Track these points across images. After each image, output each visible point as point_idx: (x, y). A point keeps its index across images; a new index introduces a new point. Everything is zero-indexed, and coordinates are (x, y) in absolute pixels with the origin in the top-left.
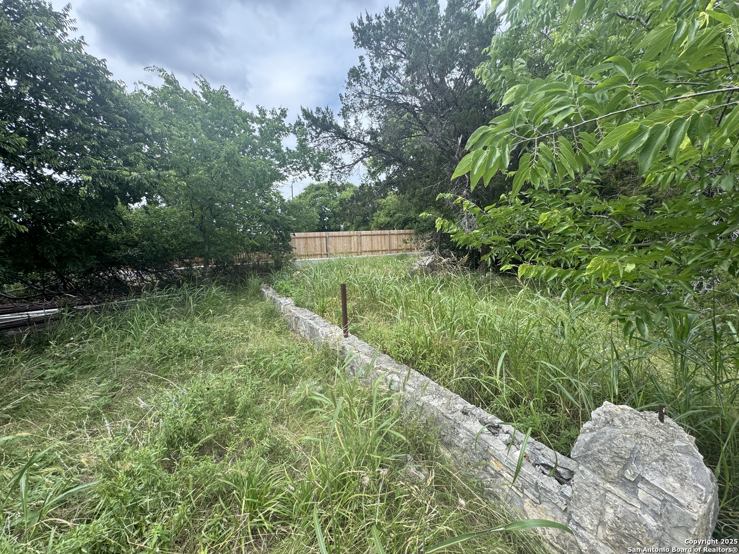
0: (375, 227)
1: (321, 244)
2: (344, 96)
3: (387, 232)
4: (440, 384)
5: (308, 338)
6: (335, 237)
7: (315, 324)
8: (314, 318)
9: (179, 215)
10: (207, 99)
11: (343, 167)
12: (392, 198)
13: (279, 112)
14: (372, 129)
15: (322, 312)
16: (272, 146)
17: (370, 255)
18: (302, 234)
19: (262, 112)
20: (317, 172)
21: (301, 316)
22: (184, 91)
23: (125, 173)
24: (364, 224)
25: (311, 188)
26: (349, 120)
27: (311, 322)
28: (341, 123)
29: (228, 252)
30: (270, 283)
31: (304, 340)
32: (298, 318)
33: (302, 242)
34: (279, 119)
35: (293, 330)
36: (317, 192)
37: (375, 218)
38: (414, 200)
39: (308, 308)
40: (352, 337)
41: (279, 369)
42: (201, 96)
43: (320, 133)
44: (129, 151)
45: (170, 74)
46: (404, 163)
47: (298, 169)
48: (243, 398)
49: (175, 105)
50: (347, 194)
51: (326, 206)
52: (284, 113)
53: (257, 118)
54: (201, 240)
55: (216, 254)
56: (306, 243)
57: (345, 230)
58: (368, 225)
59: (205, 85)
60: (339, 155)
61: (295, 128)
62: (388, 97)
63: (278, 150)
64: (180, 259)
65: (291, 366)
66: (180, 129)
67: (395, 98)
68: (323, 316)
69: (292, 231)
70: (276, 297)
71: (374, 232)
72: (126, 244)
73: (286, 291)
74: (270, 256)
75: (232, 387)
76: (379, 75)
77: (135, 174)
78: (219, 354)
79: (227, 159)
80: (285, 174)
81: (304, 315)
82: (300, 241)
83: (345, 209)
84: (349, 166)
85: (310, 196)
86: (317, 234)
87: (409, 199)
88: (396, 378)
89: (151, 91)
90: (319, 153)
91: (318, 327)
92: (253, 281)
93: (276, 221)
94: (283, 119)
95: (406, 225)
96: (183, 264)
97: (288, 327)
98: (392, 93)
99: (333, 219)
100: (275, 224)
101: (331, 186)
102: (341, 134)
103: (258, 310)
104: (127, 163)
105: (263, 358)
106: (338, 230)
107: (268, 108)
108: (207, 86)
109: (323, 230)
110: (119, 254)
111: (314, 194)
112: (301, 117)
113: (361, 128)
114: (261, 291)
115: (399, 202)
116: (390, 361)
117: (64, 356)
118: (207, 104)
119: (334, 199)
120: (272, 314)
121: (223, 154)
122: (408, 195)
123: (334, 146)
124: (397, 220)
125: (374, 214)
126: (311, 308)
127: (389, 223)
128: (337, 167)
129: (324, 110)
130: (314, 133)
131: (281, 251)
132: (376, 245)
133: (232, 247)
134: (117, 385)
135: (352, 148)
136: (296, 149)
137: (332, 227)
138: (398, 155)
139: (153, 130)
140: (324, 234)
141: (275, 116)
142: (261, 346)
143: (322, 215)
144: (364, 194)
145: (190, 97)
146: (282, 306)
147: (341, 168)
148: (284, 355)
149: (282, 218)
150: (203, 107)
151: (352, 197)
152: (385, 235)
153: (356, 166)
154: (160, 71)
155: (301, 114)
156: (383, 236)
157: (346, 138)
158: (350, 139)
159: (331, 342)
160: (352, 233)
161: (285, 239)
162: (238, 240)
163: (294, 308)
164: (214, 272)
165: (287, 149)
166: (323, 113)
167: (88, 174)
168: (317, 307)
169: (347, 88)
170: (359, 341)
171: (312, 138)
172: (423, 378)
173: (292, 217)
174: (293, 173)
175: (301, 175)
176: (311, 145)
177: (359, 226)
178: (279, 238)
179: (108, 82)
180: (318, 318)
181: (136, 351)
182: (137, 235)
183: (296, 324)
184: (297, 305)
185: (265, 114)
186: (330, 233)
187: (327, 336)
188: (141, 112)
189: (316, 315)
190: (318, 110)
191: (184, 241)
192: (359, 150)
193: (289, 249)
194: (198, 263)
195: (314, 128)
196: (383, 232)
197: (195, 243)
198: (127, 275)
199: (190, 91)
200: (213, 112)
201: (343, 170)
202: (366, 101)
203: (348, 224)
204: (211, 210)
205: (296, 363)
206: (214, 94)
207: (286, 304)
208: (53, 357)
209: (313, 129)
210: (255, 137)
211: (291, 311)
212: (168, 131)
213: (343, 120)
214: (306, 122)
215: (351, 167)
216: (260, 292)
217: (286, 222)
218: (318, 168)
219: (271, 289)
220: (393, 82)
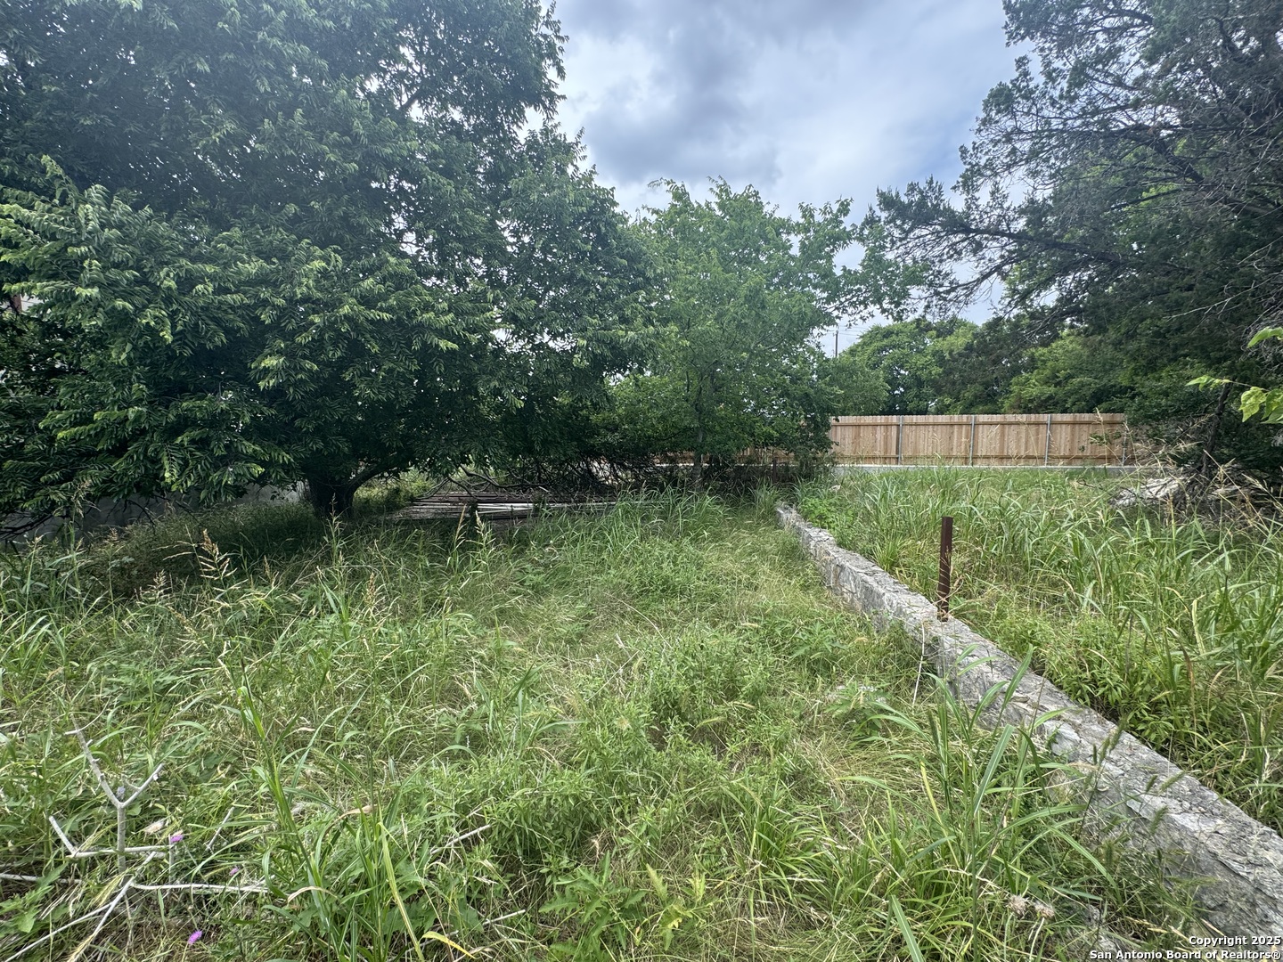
0: (1012, 407)
1: (886, 438)
2: (970, 148)
3: (1046, 417)
4: (1203, 783)
5: (858, 606)
6: (916, 425)
7: (875, 585)
8: (874, 573)
9: (671, 387)
10: (723, 211)
11: (953, 290)
12: (1069, 342)
13: (835, 208)
14: (1032, 201)
15: (891, 565)
16: (817, 268)
17: (996, 465)
18: (851, 419)
19: (807, 212)
20: (898, 304)
21: (848, 564)
22: (696, 205)
23: (621, 333)
24: (988, 400)
25: (877, 334)
26: (977, 195)
27: (870, 579)
28: (957, 202)
29: (731, 445)
30: (792, 501)
31: (851, 609)
32: (842, 568)
33: (850, 432)
34: (836, 221)
35: (829, 587)
36: (885, 342)
37: (1014, 388)
38: (1132, 346)
39: (862, 553)
40: (957, 624)
41: (807, 648)
42: (716, 208)
43: (911, 230)
44: (626, 302)
45: (679, 185)
46: (1112, 263)
47: (861, 303)
48: (753, 677)
49: (684, 230)
50: (958, 341)
51: (902, 367)
52: (844, 209)
53: (798, 224)
54: (696, 424)
55: (713, 447)
56: (857, 436)
57: (939, 412)
58: (995, 402)
59: (724, 189)
60: (945, 267)
61: (862, 230)
62: (1087, 124)
63: (827, 274)
64: (664, 452)
65: (829, 648)
66: (686, 261)
67: (1104, 123)
68: (892, 573)
69: (834, 412)
70: (801, 524)
71: (1010, 417)
72: (605, 428)
73: (821, 517)
74: (792, 454)
75: (736, 654)
76: (1064, 84)
77: (631, 334)
78: (713, 601)
79: (748, 299)
80: (835, 313)
81: (854, 564)
82: (845, 432)
83: (948, 373)
84: (966, 286)
85: (870, 350)
86: (880, 419)
87: (1117, 345)
88: (1067, 731)
89: (655, 216)
90: (906, 268)
91: (882, 591)
92: (764, 494)
93: (807, 395)
94: (842, 219)
95: (1099, 402)
96: (665, 459)
97: (822, 581)
98: (1097, 111)
99: (914, 391)
100: (807, 401)
101: (922, 327)
102: (957, 224)
103: (771, 541)
104: (624, 320)
105: (781, 623)
106: (924, 412)
107: (818, 205)
108: (726, 191)
109: (891, 412)
110: (598, 440)
111: (879, 344)
112: (876, 209)
113: (1005, 206)
114: (777, 512)
115: (1086, 352)
116: (1051, 693)
117: (542, 561)
118: (723, 218)
119: (919, 351)
120: (794, 554)
121: (743, 291)
122: (1112, 335)
123: (937, 251)
124: (1075, 392)
125: (1014, 380)
126: (869, 555)
127: (1051, 397)
128: (941, 290)
129: (923, 185)
130: (897, 233)
131: (811, 447)
132: (1013, 445)
133: (736, 437)
134: (591, 612)
135: (978, 247)
136: (860, 269)
137: (911, 406)
138: (1100, 248)
139: (655, 271)
140: (894, 419)
141: (828, 216)
142: (780, 603)
143: (893, 383)
144: (998, 340)
145: (702, 213)
146: (812, 543)
147: (948, 292)
148: (818, 626)
149: (820, 391)
150: (720, 225)
151: (969, 348)
152: (1038, 424)
153: (985, 284)
154: (668, 183)
155: (875, 201)
156: (1033, 428)
157: (967, 230)
158: (977, 231)
159: (909, 625)
160: (956, 418)
161: (820, 426)
162: (746, 427)
163: (836, 548)
164: (707, 475)
165: (844, 269)
166: (921, 192)
167: (583, 338)
168: (880, 554)
169: (979, 131)
170: (972, 635)
171: (893, 243)
172: (1146, 754)
173: (836, 388)
174: (850, 310)
175: (865, 313)
176: (890, 256)
177: (971, 405)
178: (809, 425)
179: (615, 215)
180: (882, 575)
181: (613, 571)
182: (619, 416)
183: (837, 577)
184: (840, 545)
185: (812, 216)
186: (908, 418)
187: (900, 610)
188: (645, 248)
189: (876, 568)
190: (912, 188)
191: (674, 425)
192: (994, 251)
193: (824, 444)
194: (685, 459)
195: (898, 222)
196: (1033, 417)
197: (686, 429)
198: (601, 469)
199: (703, 204)
200: (732, 228)
201: (953, 294)
202: (1025, 146)
203: (948, 401)
204: (712, 380)
205: (837, 644)
206: (736, 200)
207: (821, 539)
208: (532, 561)
209: (897, 227)
210: (792, 258)
211: (829, 554)
212: (674, 268)
213: (964, 196)
214: (884, 215)
215: (970, 288)
216: (774, 513)
217: (825, 397)
218: (900, 296)
219: (794, 511)
220: (1103, 88)
